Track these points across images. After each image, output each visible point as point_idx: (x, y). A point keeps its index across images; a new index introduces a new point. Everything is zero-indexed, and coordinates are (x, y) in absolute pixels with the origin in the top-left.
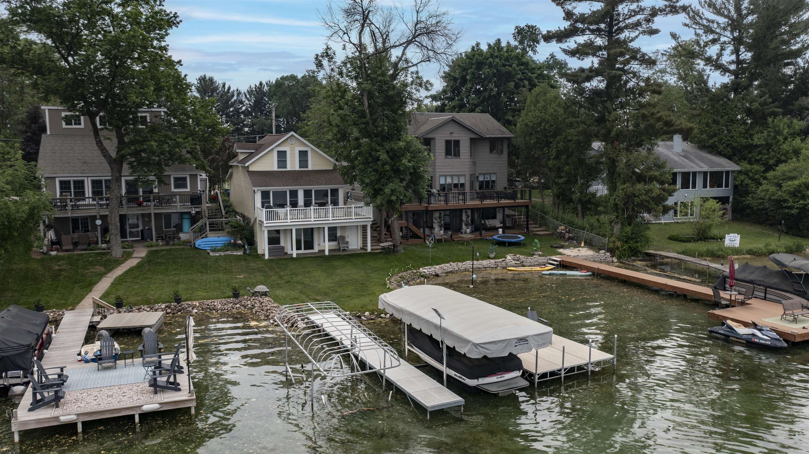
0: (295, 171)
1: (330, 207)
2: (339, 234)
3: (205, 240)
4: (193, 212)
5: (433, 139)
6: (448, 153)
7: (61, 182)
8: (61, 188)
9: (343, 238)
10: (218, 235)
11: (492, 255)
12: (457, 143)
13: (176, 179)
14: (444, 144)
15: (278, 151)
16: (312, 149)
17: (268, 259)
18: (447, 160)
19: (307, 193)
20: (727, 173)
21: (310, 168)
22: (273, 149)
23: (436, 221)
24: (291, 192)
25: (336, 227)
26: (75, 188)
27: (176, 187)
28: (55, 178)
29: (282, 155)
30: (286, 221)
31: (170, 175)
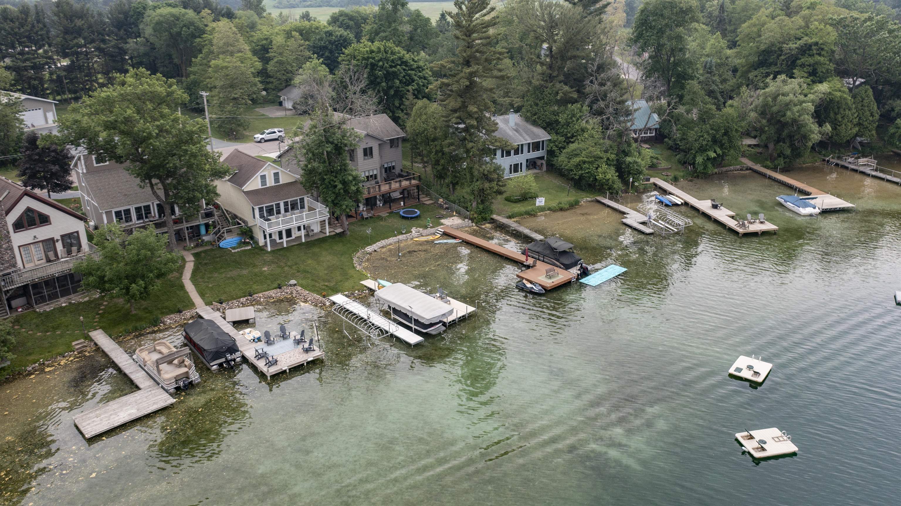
1: (301, 211)
3: (224, 241)
4: (211, 222)
5: (356, 149)
6: (365, 156)
7: (116, 213)
8: (116, 216)
10: (232, 237)
11: (404, 232)
12: (371, 149)
14: (362, 151)
15: (261, 176)
16: (281, 170)
18: (366, 161)
19: (286, 204)
20: (543, 142)
21: (281, 182)
22: (257, 176)
26: (125, 215)
28: (112, 211)
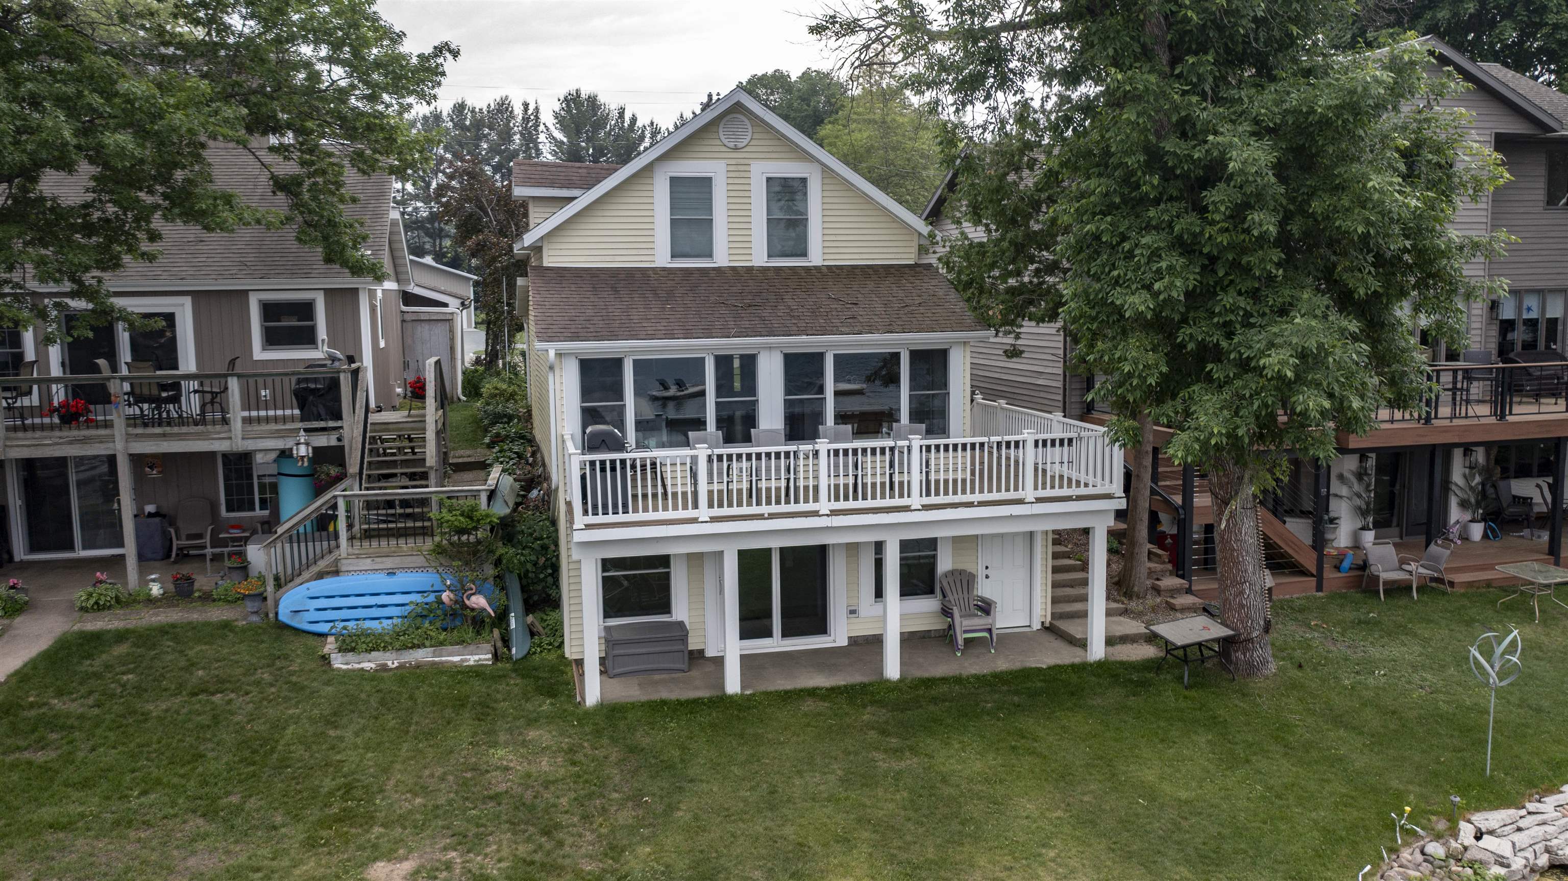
0: (750, 269)
1: (917, 441)
2: (944, 563)
3: (328, 585)
4: (303, 450)
9: (965, 579)
10: (389, 563)
13: (270, 311)
15: (672, 179)
16: (826, 169)
17: (601, 706)
21: (816, 257)
22: (647, 170)
23: (1344, 491)
24: (723, 362)
25: (936, 540)
27: (272, 339)
29: (691, 198)
30: (690, 513)
31: (243, 294)
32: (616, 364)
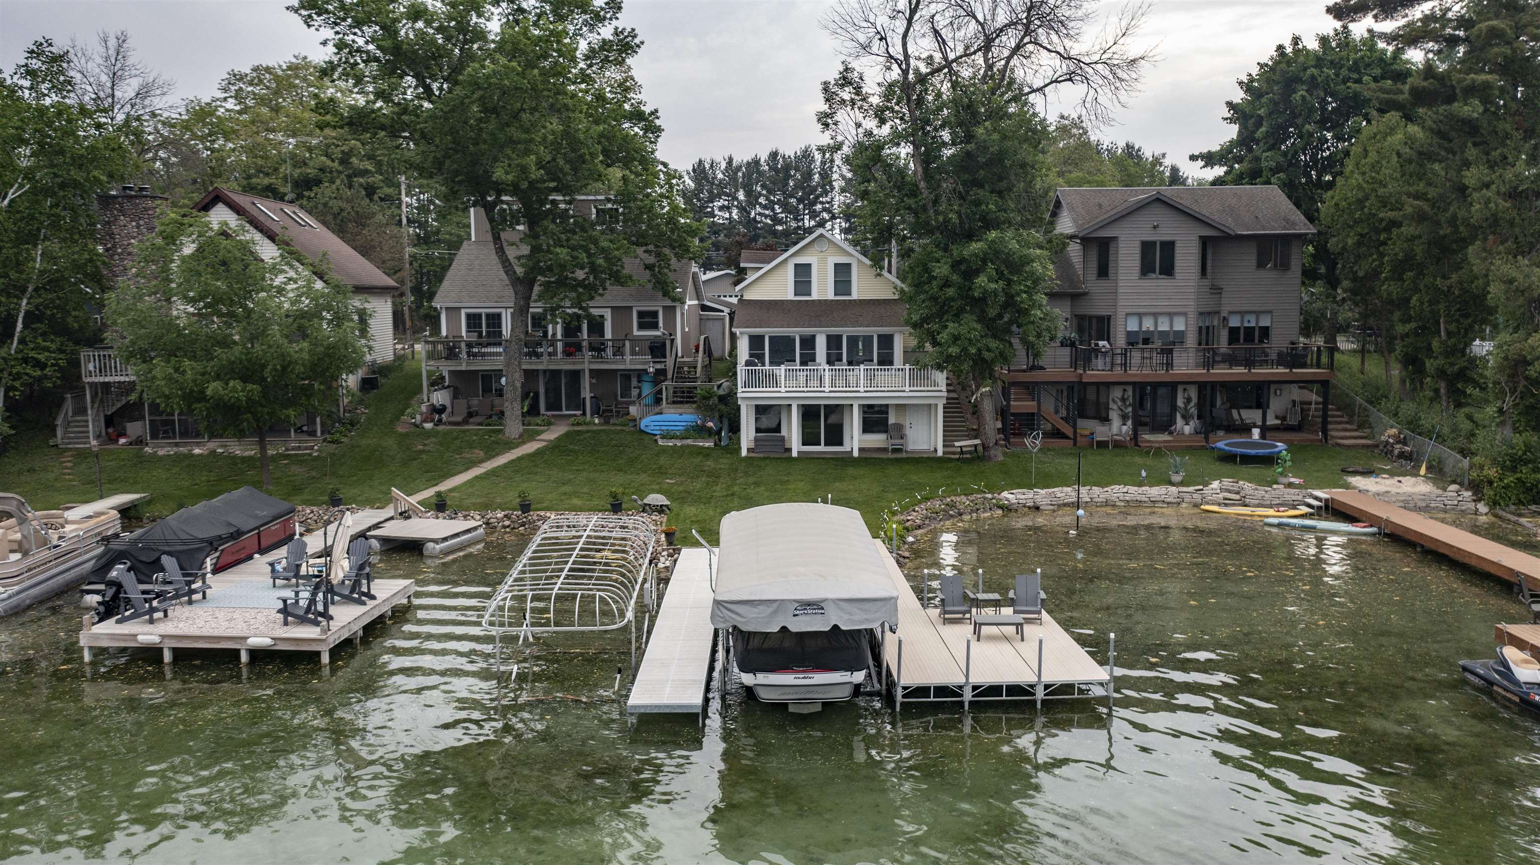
0: (824, 301)
1: (862, 367)
2: (892, 420)
4: (651, 370)
5: (1115, 239)
6: (1146, 269)
7: (469, 316)
8: (469, 326)
9: (899, 427)
10: (680, 411)
11: (1177, 478)
12: (1169, 247)
13: (641, 314)
14: (1137, 251)
17: (746, 457)
18: (1145, 283)
19: (834, 342)
21: (855, 296)
22: (786, 260)
23: (1115, 407)
24: (803, 337)
25: (887, 406)
26: (488, 326)
27: (641, 326)
28: (460, 308)
29: (803, 272)
30: (785, 389)
31: (631, 308)
32: (762, 337)
